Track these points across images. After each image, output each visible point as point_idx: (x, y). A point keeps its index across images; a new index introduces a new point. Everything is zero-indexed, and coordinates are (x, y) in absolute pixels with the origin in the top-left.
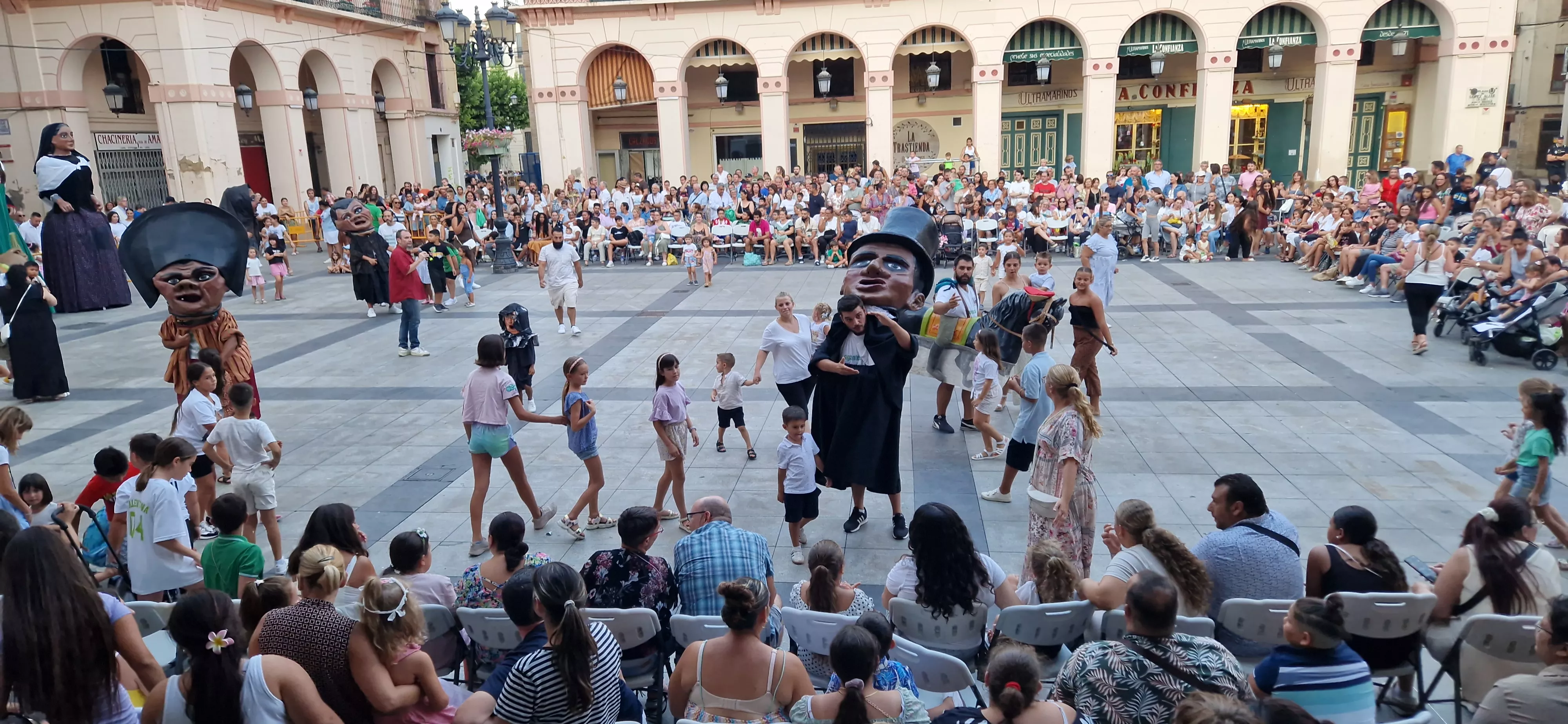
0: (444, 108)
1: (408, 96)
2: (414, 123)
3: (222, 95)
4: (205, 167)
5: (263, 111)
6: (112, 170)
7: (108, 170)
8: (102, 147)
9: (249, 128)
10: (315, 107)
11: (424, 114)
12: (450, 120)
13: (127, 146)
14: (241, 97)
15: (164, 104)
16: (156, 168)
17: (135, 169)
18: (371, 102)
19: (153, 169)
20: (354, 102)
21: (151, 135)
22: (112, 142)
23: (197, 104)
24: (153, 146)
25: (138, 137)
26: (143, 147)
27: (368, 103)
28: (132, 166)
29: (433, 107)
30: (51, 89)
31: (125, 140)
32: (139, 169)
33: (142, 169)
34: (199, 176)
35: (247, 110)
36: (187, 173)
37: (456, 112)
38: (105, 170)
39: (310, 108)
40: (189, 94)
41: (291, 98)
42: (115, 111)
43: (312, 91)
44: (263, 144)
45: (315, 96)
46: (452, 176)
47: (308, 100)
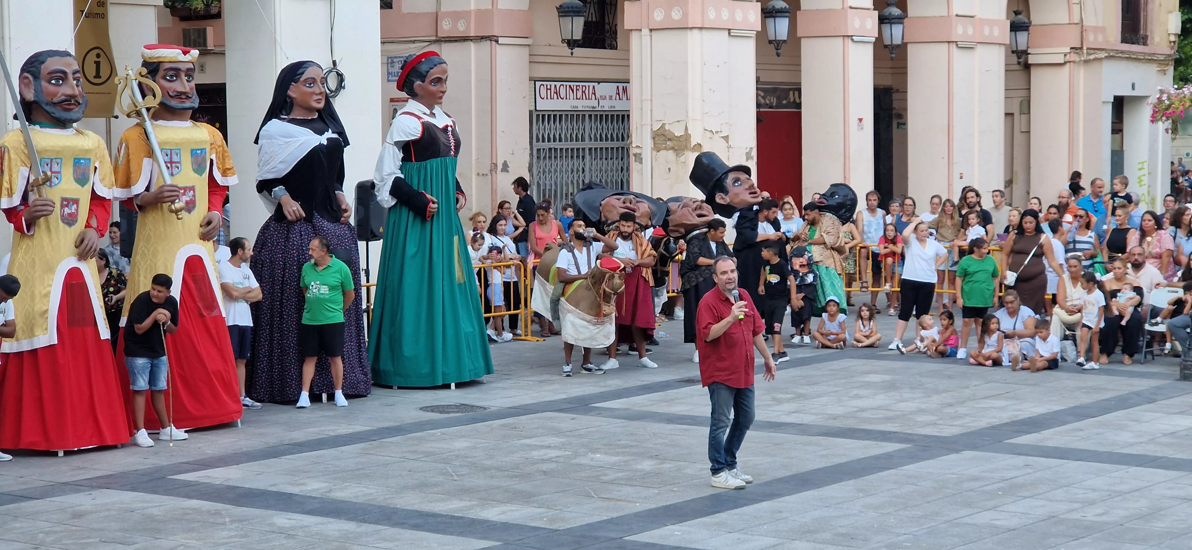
0: (1145, 44)
1: (1077, 20)
2: (1082, 73)
3: (739, 16)
4: (693, 142)
5: (805, 44)
6: (552, 145)
7: (547, 145)
8: (545, 105)
9: (779, 77)
10: (897, 40)
11: (1103, 55)
12: (1153, 68)
13: (582, 105)
14: (770, 22)
15: (645, 31)
16: (620, 144)
17: (587, 144)
18: (1002, 33)
19: (615, 144)
20: (970, 31)
21: (621, 85)
22: (558, 96)
23: (696, 32)
24: (619, 106)
25: (603, 89)
26: (606, 105)
27: (996, 32)
28: (583, 140)
29: (1124, 40)
30: (483, 7)
31: (580, 94)
32: (594, 145)
33: (599, 144)
34: (682, 159)
35: (777, 44)
36: (663, 153)
37: (1168, 51)
38: (541, 146)
39: (887, 42)
40: (685, 15)
41: (857, 24)
42: (572, 44)
43: (895, 11)
44: (799, 106)
45: (900, 20)
46: (1145, 180)
47: (886, 28)
